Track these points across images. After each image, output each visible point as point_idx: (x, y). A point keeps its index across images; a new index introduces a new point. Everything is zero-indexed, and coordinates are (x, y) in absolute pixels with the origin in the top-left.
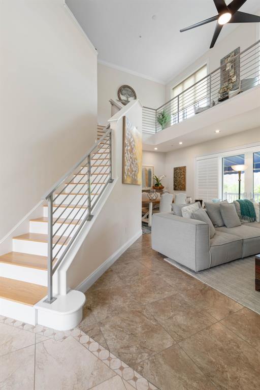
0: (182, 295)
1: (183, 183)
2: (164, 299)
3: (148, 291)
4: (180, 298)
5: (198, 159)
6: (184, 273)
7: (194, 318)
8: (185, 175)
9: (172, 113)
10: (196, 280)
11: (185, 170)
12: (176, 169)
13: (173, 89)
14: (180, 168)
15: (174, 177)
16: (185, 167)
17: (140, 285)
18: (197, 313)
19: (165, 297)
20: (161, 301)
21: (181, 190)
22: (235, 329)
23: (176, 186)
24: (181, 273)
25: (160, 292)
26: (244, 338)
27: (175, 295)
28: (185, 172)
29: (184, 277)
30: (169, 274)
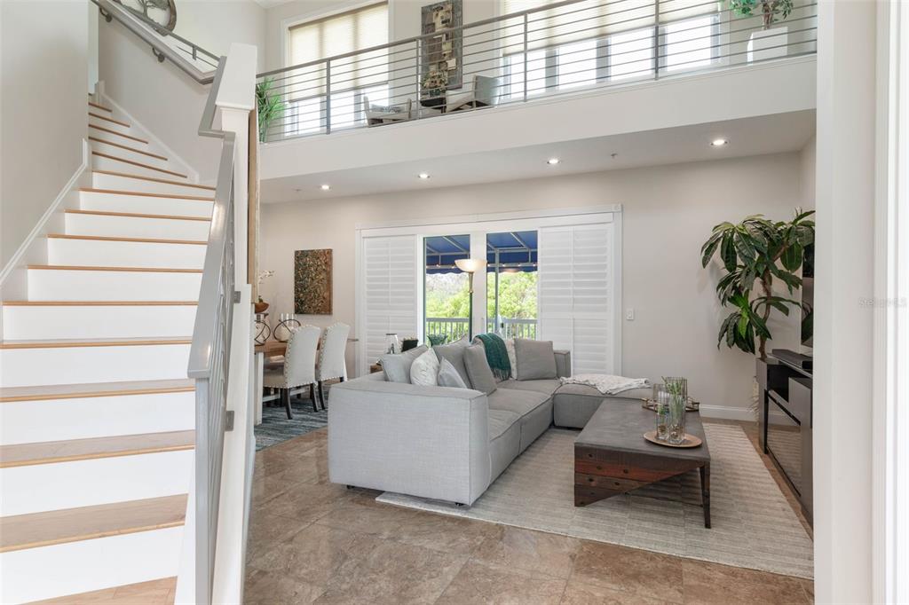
0: (477, 561)
1: (326, 294)
2: (451, 584)
3: (406, 582)
4: (479, 569)
5: (365, 233)
6: (444, 517)
7: (530, 593)
8: (329, 274)
9: (287, 98)
10: (477, 522)
11: (331, 259)
12: (300, 256)
13: (291, 29)
14: (315, 254)
15: (297, 278)
16: (330, 252)
17: (374, 576)
18: (528, 580)
19: (451, 578)
20: (449, 591)
21: (318, 312)
22: (597, 580)
23: (302, 303)
24: (435, 518)
25: (434, 574)
26: (614, 587)
27: (465, 566)
28: (328, 264)
29: (450, 524)
30: (417, 529)
